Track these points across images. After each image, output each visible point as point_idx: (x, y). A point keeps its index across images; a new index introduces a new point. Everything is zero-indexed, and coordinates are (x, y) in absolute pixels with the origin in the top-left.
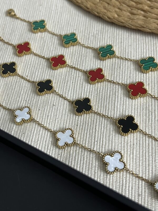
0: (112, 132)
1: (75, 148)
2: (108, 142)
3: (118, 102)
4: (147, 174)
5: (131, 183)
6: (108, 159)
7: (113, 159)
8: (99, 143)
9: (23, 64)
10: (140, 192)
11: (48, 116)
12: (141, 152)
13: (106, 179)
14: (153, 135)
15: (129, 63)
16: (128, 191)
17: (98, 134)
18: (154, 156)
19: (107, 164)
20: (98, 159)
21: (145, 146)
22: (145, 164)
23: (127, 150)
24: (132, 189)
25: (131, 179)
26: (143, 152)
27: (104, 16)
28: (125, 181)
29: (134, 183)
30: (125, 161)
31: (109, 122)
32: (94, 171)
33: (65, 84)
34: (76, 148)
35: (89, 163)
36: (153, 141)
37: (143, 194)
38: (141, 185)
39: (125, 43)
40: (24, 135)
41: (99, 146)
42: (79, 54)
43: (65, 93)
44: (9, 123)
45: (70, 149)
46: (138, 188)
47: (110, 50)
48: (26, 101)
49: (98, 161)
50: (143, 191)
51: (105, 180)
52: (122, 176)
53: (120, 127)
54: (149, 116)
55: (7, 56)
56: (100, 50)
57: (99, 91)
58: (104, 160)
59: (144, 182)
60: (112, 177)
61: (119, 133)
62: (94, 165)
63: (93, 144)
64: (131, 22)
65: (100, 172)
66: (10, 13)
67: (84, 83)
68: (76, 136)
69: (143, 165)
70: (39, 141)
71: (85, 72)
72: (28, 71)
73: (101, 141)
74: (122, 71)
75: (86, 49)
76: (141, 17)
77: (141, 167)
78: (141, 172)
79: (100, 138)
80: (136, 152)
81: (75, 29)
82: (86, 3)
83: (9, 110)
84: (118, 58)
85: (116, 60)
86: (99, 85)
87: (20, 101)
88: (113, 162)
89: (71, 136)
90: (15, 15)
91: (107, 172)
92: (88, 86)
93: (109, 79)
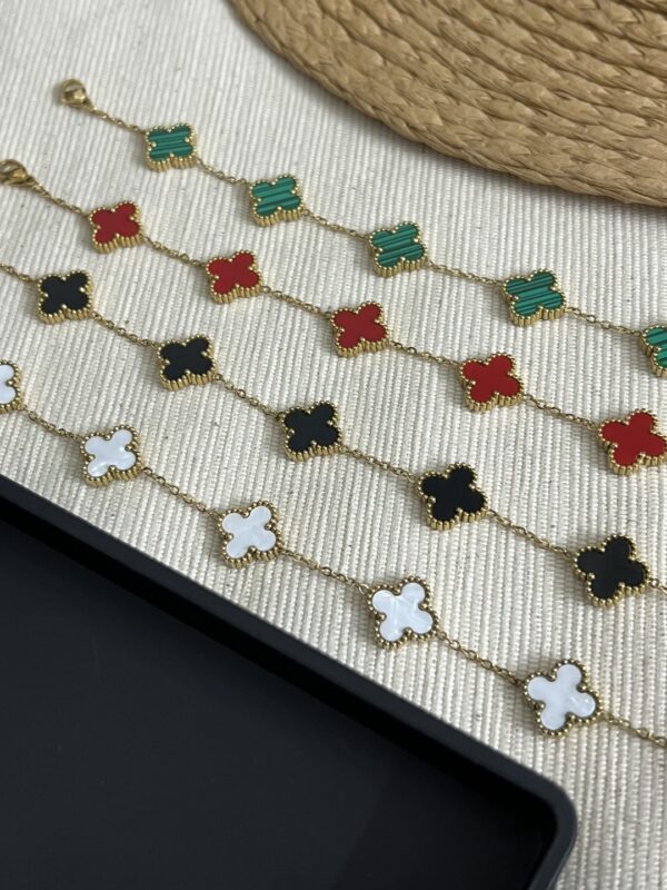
0: (400, 519)
1: (280, 565)
2: (386, 548)
3: (426, 419)
4: (505, 651)
5: (452, 678)
6: (382, 600)
7: (400, 601)
8: (357, 551)
9: (112, 278)
10: (480, 707)
11: (195, 460)
12: (491, 582)
13: (375, 665)
14: (532, 529)
15: (472, 287)
16: (440, 702)
17: (357, 523)
18: (530, 597)
19: (379, 619)
20: (352, 602)
21: (502, 565)
22: (499, 620)
23: (446, 576)
24: (455, 696)
25: (453, 667)
26: (495, 582)
27: (396, 120)
28: (434, 670)
29: (463, 677)
30: (437, 609)
31: (393, 486)
32: (339, 640)
33: (256, 354)
34: (285, 566)
35: (324, 613)
36: (532, 547)
37: (489, 715)
38: (482, 686)
39: (461, 218)
40: (115, 520)
41: (359, 560)
42: (307, 250)
43: (255, 384)
44: (66, 478)
45: (265, 568)
46: (475, 694)
47: (409, 241)
48: (121, 406)
49: (352, 609)
50: (490, 704)
51: (373, 668)
52: (424, 656)
53: (427, 501)
54: (523, 467)
55: (56, 250)
56: (376, 242)
57: (366, 380)
58: (371, 605)
59: (492, 677)
60: (392, 659)
61: (424, 521)
62: (339, 619)
63: (339, 555)
64: (488, 146)
65: (357, 642)
66: (69, 95)
67: (318, 351)
68: (284, 527)
69: (494, 622)
70: (163, 542)
71: (323, 316)
72: (128, 306)
73: (366, 545)
74: (447, 317)
75: (330, 234)
76: (521, 127)
77: (487, 628)
78: (486, 643)
79: (363, 537)
80: (474, 582)
81: (295, 159)
82: (338, 67)
83: (66, 436)
84: (436, 269)
85: (427, 278)
86: (367, 360)
87: (102, 404)
88: (398, 610)
89: (271, 526)
90: (86, 101)
91: (379, 643)
92: (332, 364)
93: (404, 343)
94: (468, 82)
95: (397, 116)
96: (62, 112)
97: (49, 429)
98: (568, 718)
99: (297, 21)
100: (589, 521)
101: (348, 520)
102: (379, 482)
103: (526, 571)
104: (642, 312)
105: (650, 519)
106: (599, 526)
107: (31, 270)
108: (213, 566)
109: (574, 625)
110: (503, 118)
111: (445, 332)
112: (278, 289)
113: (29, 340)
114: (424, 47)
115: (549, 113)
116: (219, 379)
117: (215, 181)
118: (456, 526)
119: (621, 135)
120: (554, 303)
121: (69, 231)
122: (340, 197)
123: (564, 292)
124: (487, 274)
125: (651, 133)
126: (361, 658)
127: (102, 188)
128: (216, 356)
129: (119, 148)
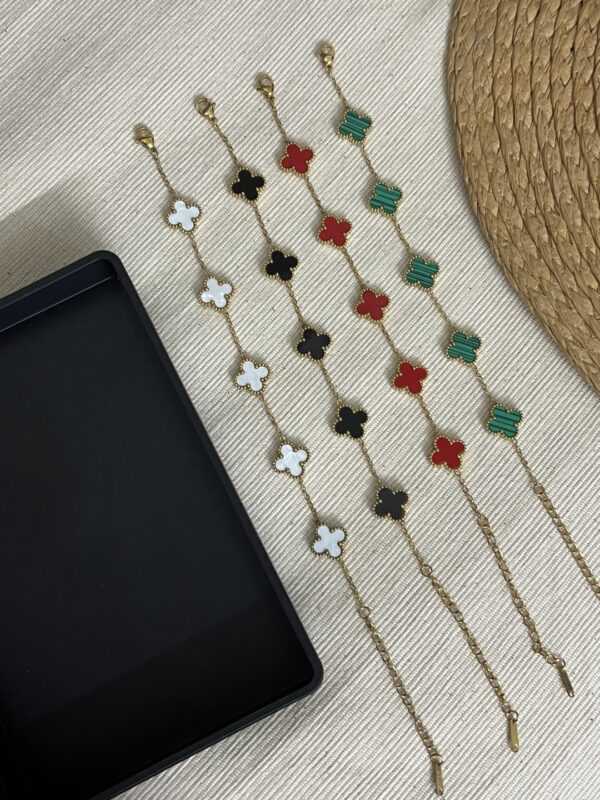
0: (322, 416)
1: (256, 400)
2: (306, 425)
3: (368, 376)
4: (323, 505)
5: (293, 501)
6: (286, 449)
7: (293, 455)
8: (292, 418)
9: (276, 189)
10: (296, 520)
11: (252, 321)
12: (339, 472)
14: (374, 461)
15: (441, 321)
18: (351, 490)
19: (280, 457)
20: (274, 440)
21: (350, 468)
22: (330, 491)
23: (323, 456)
25: (296, 497)
27: (474, 196)
30: (307, 468)
31: (329, 398)
33: (316, 284)
34: (257, 403)
35: (260, 436)
36: (368, 469)
37: (297, 526)
38: (303, 513)
39: (466, 277)
41: (291, 423)
45: (249, 397)
46: (298, 514)
47: (429, 274)
48: (238, 267)
49: (272, 444)
50: (301, 522)
52: (288, 483)
53: (338, 418)
54: (393, 429)
55: (260, 151)
56: (414, 262)
57: (357, 334)
58: (281, 448)
59: (310, 512)
61: (331, 425)
62: (264, 443)
63: (283, 415)
64: (505, 247)
67: (346, 303)
68: (270, 384)
69: (328, 490)
71: (361, 285)
72: (275, 211)
73: (298, 418)
74: (417, 329)
75: (397, 239)
76: (533, 246)
77: (323, 490)
78: (318, 496)
79: (300, 413)
80: (332, 467)
81: (412, 178)
82: (471, 137)
83: (203, 266)
84: (432, 297)
85: (425, 299)
86: (365, 324)
87: (229, 260)
88: (290, 458)
89: (263, 380)
90: (330, 67)
91: (273, 466)
92: (347, 314)
93: (387, 328)
94: (532, 195)
95: (477, 194)
96: (315, 61)
97: (198, 258)
98: (325, 551)
99: (473, 88)
100: (401, 475)
101: (299, 401)
102: (325, 393)
103: (357, 478)
104: (507, 391)
105: (427, 492)
106: (404, 480)
107: (240, 156)
108: (228, 379)
109: (360, 515)
110: (529, 233)
111: (410, 337)
112: (351, 254)
113: (217, 197)
114: (527, 154)
115: (554, 246)
116: (289, 288)
117: (364, 164)
118: (342, 438)
119: (578, 285)
120: (469, 359)
121: (274, 144)
122: (418, 219)
123: (481, 354)
124: (453, 318)
125: (592, 297)
126: (261, 467)
127: (305, 127)
128: (297, 272)
129: (329, 106)
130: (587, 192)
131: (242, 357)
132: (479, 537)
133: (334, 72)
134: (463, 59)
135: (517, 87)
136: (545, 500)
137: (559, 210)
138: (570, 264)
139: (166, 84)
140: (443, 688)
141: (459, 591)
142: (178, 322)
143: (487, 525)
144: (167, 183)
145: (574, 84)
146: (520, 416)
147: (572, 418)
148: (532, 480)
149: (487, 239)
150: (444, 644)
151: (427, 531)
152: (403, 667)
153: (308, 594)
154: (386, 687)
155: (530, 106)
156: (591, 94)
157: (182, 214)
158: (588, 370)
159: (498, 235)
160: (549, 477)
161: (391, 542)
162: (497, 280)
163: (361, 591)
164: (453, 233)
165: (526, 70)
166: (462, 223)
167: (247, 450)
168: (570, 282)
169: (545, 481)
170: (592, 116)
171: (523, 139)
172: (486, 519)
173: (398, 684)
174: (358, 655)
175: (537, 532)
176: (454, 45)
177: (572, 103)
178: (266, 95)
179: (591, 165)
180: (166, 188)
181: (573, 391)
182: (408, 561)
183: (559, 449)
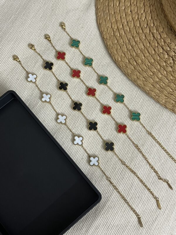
0: (84, 126)
1: (64, 126)
3: (95, 112)
4: (90, 152)
6: (76, 138)
9: (57, 65)
10: (83, 158)
11: (58, 104)
14: (102, 136)
15: (112, 92)
18: (97, 145)
19: (75, 140)
20: (72, 136)
21: (95, 139)
22: (91, 147)
23: (87, 137)
25: (82, 151)
26: (93, 141)
27: (113, 56)
28: (79, 150)
29: (83, 153)
30: (83, 142)
31: (85, 121)
33: (74, 89)
35: (68, 136)
36: (101, 138)
38: (85, 155)
39: (116, 79)
41: (75, 130)
42: (90, 73)
43: (72, 95)
44: (38, 98)
45: (62, 125)
46: (83, 156)
47: (105, 80)
48: (51, 89)
50: (85, 158)
52: (79, 148)
53: (89, 126)
54: (105, 126)
55: (50, 56)
56: (100, 78)
57: (89, 101)
58: (74, 138)
59: (87, 154)
60: (74, 146)
61: (87, 128)
63: (73, 128)
64: (125, 68)
67: (84, 93)
68: (67, 120)
71: (87, 87)
72: (58, 72)
74: (105, 96)
75: (94, 72)
76: (133, 67)
77: (89, 147)
78: (88, 149)
79: (78, 127)
80: (90, 140)
81: (95, 55)
82: (109, 40)
83: (41, 91)
84: (108, 87)
85: (106, 87)
86: (91, 98)
87: (48, 88)
88: (78, 140)
89: (65, 120)
90: (65, 29)
91: (73, 143)
92: (85, 96)
93: (97, 98)
94: (129, 53)
95: (114, 56)
96: (60, 28)
97: (39, 89)
98: (94, 164)
99: (106, 27)
100: (110, 138)
101: (77, 123)
102: (84, 119)
103: (98, 141)
104: (134, 108)
105: (119, 141)
107: (45, 58)
108: (55, 122)
109: (101, 152)
110: (131, 63)
111: (104, 99)
112: (82, 79)
113: (40, 71)
114: (125, 42)
115: (138, 65)
116: (67, 92)
117: (80, 54)
118: (91, 131)
119: (147, 75)
120: (122, 101)
121: (53, 53)
122: (99, 66)
123: (125, 99)
124: (115, 91)
125: (152, 77)
126: (70, 144)
127: (61, 47)
128: (68, 87)
129: (67, 40)
130: (144, 49)
131: (58, 114)
132: (136, 151)
133: (66, 30)
134: (101, 19)
135: (118, 24)
136: (152, 136)
137: (137, 55)
138: (143, 69)
139: (19, 42)
140: (136, 196)
141: (134, 167)
142: (37, 108)
143: (138, 147)
144: (25, 70)
145: (133, 20)
146: (139, 114)
147: (154, 112)
148: (147, 131)
149: (119, 67)
150: (133, 183)
151: (121, 152)
152: (123, 192)
153: (91, 178)
154: (120, 199)
155: (123, 29)
156: (139, 22)
157: (31, 78)
158: (156, 97)
159: (122, 66)
160: (152, 129)
161: (112, 158)
162: (125, 78)
163: (107, 173)
164: (109, 68)
165: (120, 19)
166: (111, 64)
167: (65, 141)
168: (145, 75)
169: (151, 130)
170: (140, 28)
171: (123, 38)
172: (137, 145)
173: (123, 197)
174: (110, 192)
175: (152, 146)
176: (98, 16)
177: (134, 26)
178: (48, 40)
179: (143, 41)
180: (25, 72)
181: (153, 104)
182: (118, 162)
183: (152, 121)
